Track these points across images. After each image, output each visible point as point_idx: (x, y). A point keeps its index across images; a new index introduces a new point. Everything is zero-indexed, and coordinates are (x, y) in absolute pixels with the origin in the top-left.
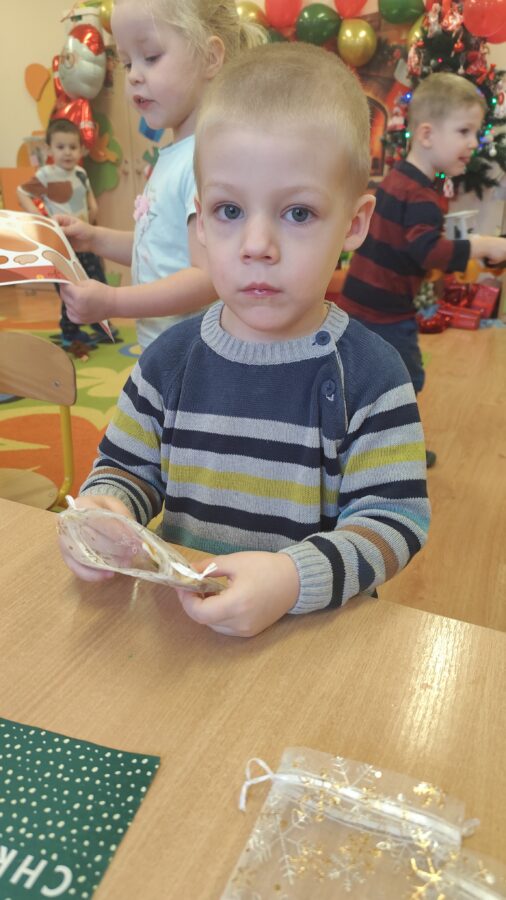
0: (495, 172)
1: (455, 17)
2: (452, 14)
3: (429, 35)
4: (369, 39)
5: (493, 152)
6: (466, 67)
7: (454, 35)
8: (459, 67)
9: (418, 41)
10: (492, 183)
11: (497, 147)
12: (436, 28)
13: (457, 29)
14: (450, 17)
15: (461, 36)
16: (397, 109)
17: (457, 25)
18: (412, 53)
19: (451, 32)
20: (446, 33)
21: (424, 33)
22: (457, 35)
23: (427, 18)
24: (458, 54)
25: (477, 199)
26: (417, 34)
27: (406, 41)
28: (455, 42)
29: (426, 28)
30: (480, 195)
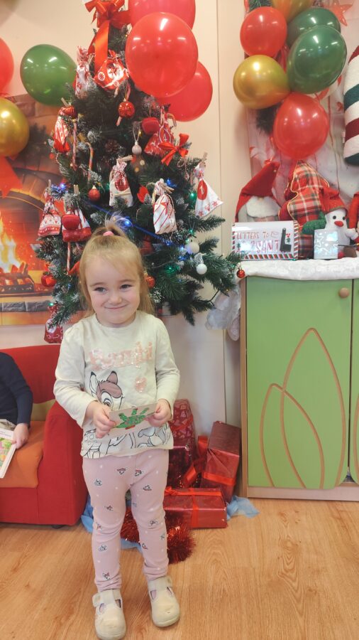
0: (207, 291)
1: (115, 71)
2: (110, 65)
4: (15, 121)
5: (202, 268)
6: (142, 144)
7: (116, 93)
8: (134, 144)
10: (204, 305)
11: (206, 261)
12: (85, 85)
13: (120, 86)
14: (109, 70)
15: (128, 95)
17: (120, 81)
19: (112, 90)
20: (103, 91)
22: (122, 93)
24: (127, 120)
25: (188, 324)
28: (121, 101)
30: (192, 321)
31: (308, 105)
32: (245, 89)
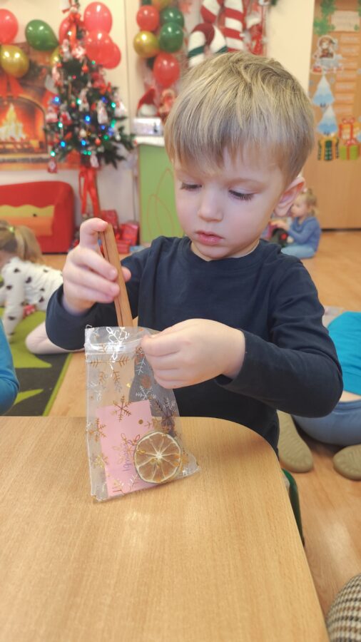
0: (122, 151)
1: (79, 50)
2: (77, 47)
3: (65, 60)
4: (22, 59)
5: (118, 137)
6: (93, 82)
7: (81, 61)
8: (88, 83)
9: (57, 63)
10: (121, 158)
11: (121, 135)
12: (68, 56)
13: (82, 58)
14: (77, 50)
15: (86, 62)
16: (50, 108)
17: (83, 55)
18: (54, 71)
19: (79, 59)
20: (75, 59)
21: (61, 59)
22: (83, 61)
23: (61, 49)
24: (85, 74)
26: (56, 59)
27: (49, 63)
28: (82, 65)
29: (61, 56)
30: (115, 166)
31: (169, 60)
32: (139, 48)
